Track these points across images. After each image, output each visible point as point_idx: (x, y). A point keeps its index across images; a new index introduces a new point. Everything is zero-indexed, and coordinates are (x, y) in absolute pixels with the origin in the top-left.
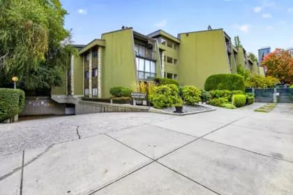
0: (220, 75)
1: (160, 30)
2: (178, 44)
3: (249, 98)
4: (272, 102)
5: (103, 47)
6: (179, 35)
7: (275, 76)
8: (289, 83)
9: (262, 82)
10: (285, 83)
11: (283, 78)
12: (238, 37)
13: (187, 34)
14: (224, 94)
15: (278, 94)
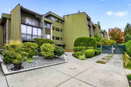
0: (82, 37)
1: (50, 12)
2: (64, 21)
3: (98, 51)
4: (111, 53)
5: (10, 19)
6: (64, 16)
7: (114, 40)
8: (120, 43)
9: (107, 42)
10: (119, 43)
11: (118, 40)
12: (99, 22)
13: (68, 16)
14: (81, 49)
15: (114, 49)
